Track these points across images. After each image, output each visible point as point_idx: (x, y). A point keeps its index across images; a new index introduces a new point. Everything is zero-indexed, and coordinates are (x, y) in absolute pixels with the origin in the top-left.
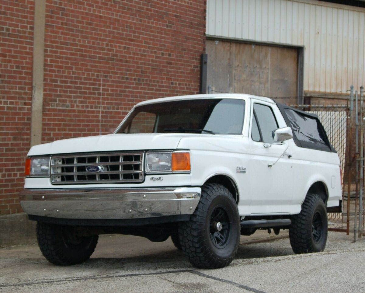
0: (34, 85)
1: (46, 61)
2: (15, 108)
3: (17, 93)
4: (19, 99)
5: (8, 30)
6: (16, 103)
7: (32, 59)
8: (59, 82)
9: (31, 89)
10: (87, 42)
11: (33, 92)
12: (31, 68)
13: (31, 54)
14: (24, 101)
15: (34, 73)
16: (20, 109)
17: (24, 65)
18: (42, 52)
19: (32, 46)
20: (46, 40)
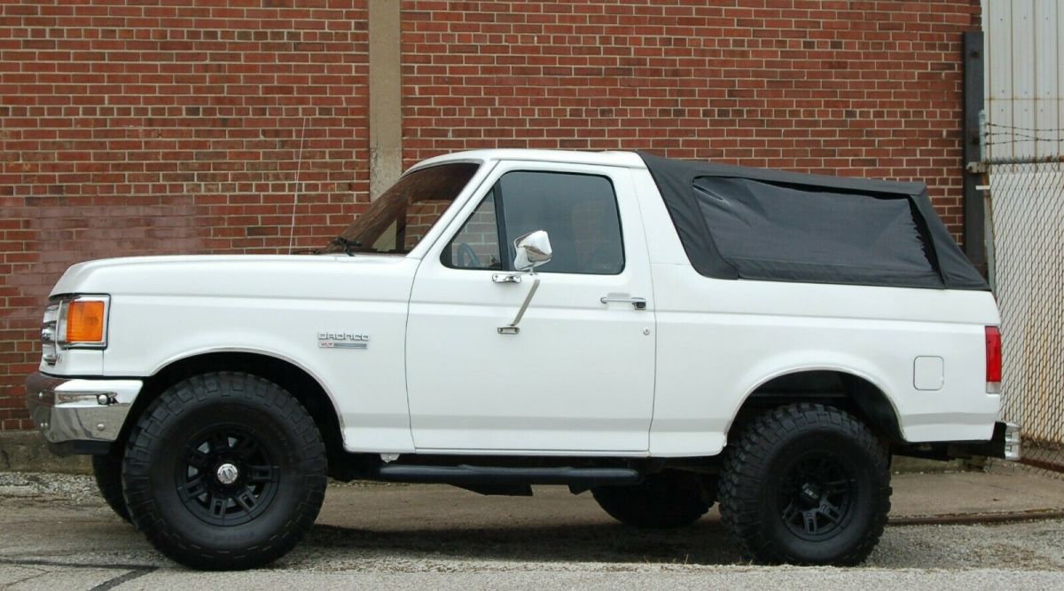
0: (372, 144)
1: (406, 91)
2: (323, 198)
3: (325, 165)
4: (333, 176)
5: (292, 36)
6: (325, 187)
7: (366, 90)
8: (450, 134)
9: (368, 154)
10: (536, 38)
11: (372, 160)
12: (366, 111)
13: (365, 80)
14: (349, 181)
15: (372, 121)
16: (336, 198)
17: (344, 105)
18: (396, 74)
19: (367, 64)
20: (403, 47)
